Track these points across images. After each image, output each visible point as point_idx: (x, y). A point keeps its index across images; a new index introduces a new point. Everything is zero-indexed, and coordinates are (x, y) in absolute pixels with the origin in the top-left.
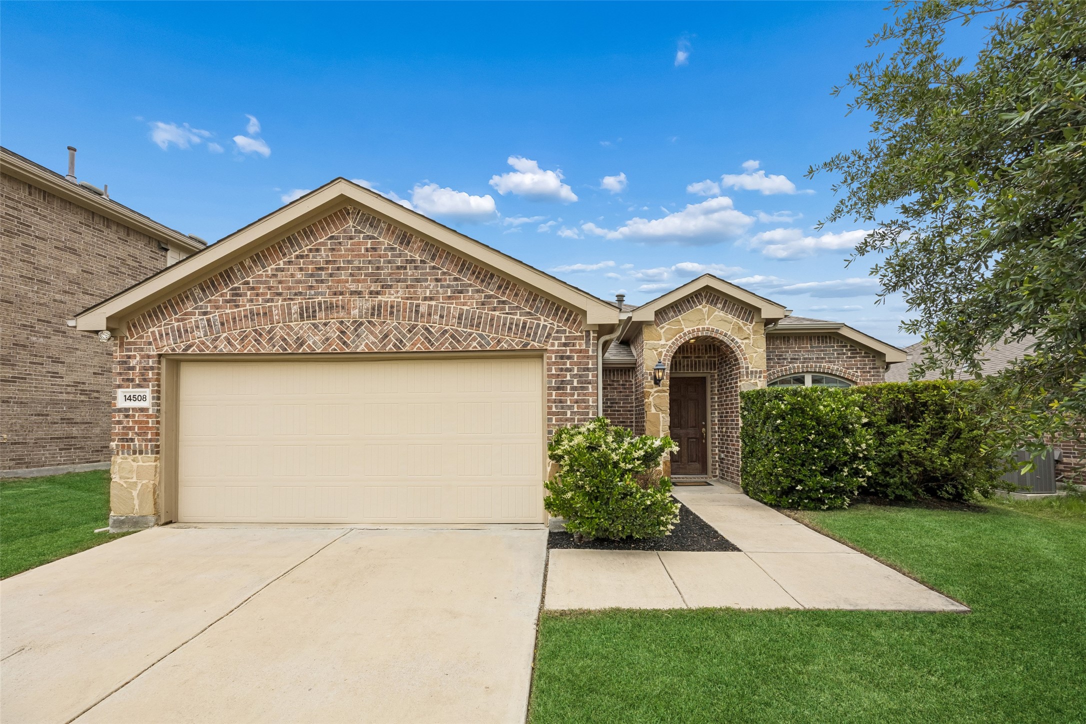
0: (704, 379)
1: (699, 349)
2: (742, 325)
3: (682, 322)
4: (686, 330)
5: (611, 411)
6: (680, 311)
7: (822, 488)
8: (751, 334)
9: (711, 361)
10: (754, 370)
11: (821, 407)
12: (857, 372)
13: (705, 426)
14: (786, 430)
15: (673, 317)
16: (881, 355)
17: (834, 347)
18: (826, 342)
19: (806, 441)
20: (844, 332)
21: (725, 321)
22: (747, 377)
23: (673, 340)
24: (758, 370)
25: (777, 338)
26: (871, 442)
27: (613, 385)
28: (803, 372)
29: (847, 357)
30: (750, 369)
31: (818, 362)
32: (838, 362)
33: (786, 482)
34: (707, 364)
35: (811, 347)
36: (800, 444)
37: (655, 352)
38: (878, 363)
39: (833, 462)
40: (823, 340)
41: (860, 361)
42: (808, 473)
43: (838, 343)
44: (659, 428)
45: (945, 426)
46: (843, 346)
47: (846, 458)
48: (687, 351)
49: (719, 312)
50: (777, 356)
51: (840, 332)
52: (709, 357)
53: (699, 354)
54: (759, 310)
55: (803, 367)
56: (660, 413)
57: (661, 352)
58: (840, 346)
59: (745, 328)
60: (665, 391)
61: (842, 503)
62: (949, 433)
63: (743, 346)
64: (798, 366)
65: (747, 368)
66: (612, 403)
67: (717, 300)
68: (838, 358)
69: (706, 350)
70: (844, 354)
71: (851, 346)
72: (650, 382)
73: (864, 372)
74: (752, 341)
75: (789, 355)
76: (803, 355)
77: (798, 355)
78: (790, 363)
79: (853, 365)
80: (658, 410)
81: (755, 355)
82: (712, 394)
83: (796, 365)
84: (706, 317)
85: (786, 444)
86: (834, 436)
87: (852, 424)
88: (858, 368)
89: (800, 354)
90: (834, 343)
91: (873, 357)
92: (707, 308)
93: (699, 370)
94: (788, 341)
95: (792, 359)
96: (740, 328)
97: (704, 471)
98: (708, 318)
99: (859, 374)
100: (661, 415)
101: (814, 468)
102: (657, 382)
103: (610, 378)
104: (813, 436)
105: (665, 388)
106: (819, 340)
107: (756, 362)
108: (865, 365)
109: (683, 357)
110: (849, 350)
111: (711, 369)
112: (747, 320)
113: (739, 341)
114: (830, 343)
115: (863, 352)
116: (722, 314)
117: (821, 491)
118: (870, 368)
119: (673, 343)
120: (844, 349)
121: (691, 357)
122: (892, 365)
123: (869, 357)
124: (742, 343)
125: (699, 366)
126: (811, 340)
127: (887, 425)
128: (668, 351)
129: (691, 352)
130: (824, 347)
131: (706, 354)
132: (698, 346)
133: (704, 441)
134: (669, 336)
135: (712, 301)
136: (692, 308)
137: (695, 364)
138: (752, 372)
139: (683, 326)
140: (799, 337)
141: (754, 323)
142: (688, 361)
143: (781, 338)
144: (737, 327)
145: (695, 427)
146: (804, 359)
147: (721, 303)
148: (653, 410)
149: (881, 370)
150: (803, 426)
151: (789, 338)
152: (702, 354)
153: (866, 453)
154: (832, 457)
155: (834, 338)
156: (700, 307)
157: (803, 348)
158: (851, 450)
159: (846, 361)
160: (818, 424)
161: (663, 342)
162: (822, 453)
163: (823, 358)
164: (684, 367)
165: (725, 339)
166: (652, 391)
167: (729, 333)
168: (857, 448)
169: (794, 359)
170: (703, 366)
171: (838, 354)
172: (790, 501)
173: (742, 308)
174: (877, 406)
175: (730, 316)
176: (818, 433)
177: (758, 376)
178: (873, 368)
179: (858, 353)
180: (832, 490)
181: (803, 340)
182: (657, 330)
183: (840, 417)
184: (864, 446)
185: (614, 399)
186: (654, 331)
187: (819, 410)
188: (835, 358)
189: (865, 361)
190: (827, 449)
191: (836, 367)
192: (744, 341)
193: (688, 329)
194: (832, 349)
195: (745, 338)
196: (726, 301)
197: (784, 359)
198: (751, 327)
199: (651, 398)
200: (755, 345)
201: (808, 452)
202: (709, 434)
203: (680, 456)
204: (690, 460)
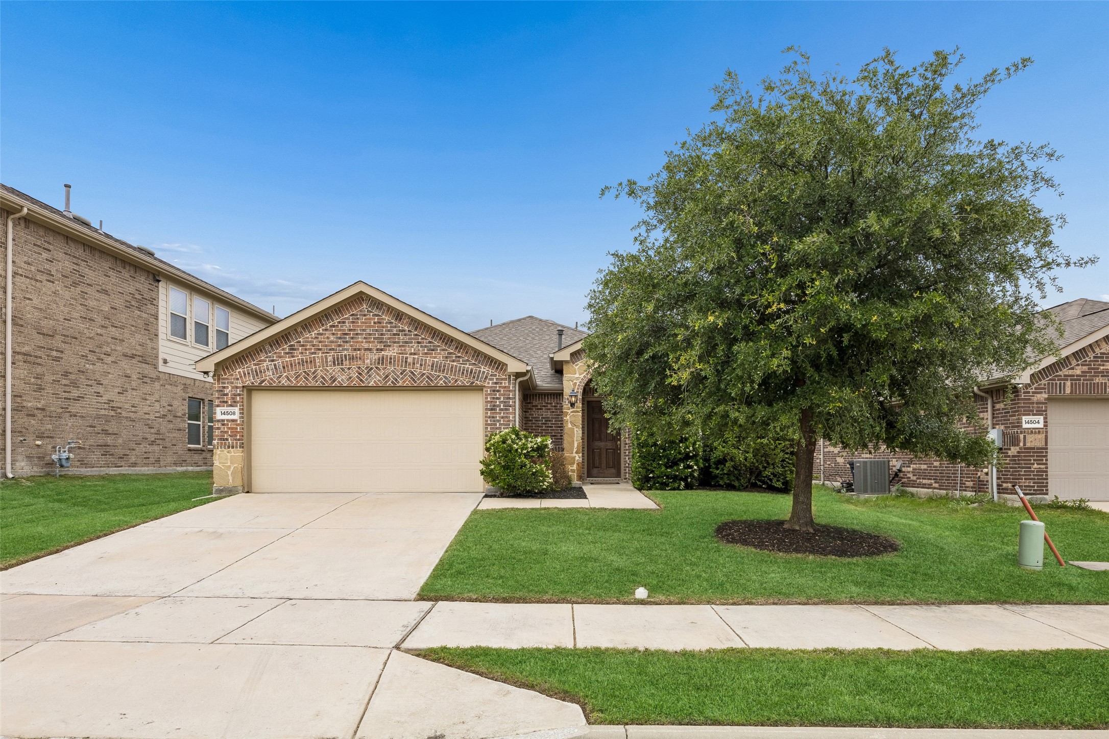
7: (666, 475)
19: (655, 445)
23: (584, 374)
27: (547, 406)
36: (651, 447)
37: (572, 383)
39: (672, 459)
42: (656, 466)
44: (574, 438)
47: (681, 457)
56: (575, 427)
57: (576, 383)
60: (578, 412)
61: (679, 486)
66: (546, 421)
72: (567, 405)
80: (574, 425)
85: (643, 447)
86: (673, 442)
97: (618, 474)
100: (576, 429)
101: (660, 462)
102: (572, 405)
103: (545, 401)
104: (659, 442)
105: (578, 410)
117: (665, 478)
119: (584, 376)
128: (580, 382)
133: (619, 451)
134: (581, 372)
145: (613, 440)
148: (570, 426)
153: (693, 453)
154: (672, 456)
158: (684, 451)
161: (577, 375)
162: (665, 453)
166: (569, 411)
168: (688, 450)
180: (672, 477)
182: (573, 367)
184: (691, 448)
185: (548, 417)
186: (571, 368)
199: (568, 417)
201: (657, 452)
202: (622, 445)
203: (600, 463)
204: (608, 467)
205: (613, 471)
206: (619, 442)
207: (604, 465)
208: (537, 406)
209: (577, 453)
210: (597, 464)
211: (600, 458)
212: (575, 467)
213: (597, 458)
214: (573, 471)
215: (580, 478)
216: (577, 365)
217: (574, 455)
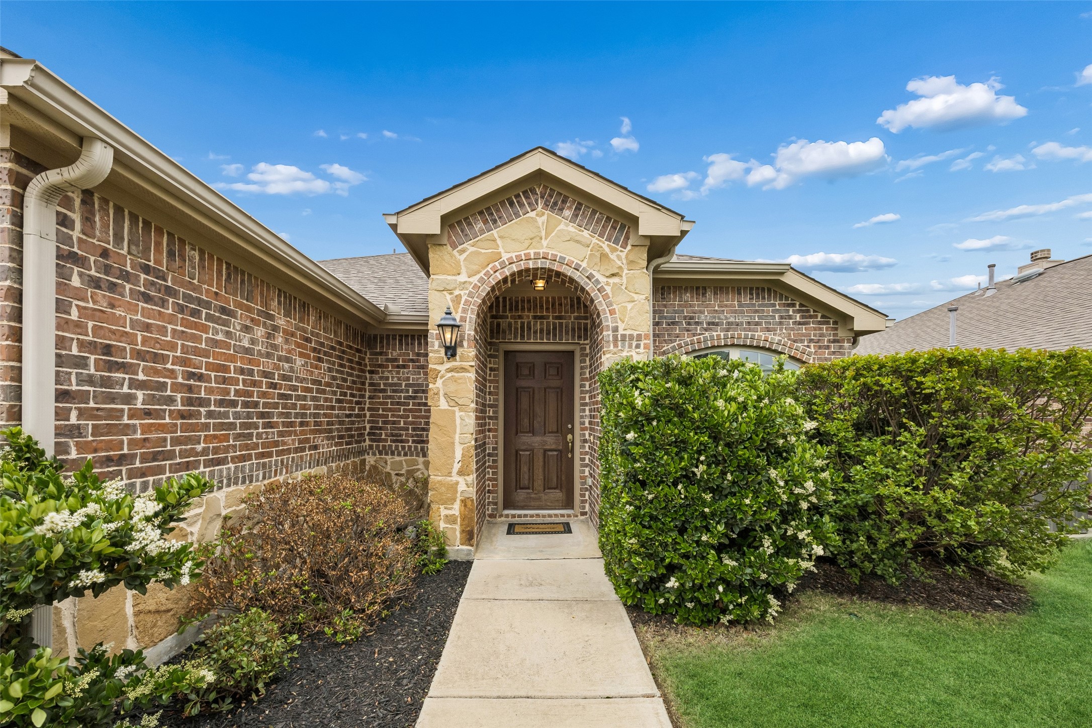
0: (571, 353)
1: (560, 305)
2: (607, 250)
3: (499, 241)
4: (505, 257)
5: (414, 404)
6: (495, 221)
7: (723, 580)
8: (625, 267)
9: (579, 324)
10: (628, 332)
11: (720, 403)
12: (808, 347)
13: (572, 431)
14: (644, 456)
15: (482, 232)
16: (846, 319)
17: (774, 305)
18: (764, 298)
19: (688, 478)
20: (791, 279)
21: (578, 242)
22: (616, 346)
23: (482, 274)
24: (635, 333)
25: (686, 289)
26: (825, 475)
27: (418, 361)
28: (726, 346)
29: (795, 323)
30: (621, 332)
31: (750, 330)
32: (781, 330)
33: (646, 570)
34: (573, 329)
35: (740, 306)
36: (675, 484)
37: (448, 297)
38: (842, 333)
39: (746, 523)
40: (758, 294)
41: (815, 329)
42: (694, 550)
43: (781, 299)
44: (453, 438)
45: (969, 442)
46: (789, 305)
47: (773, 514)
48: (541, 307)
49: (567, 225)
50: (685, 318)
51: (784, 279)
52: (576, 318)
53: (560, 312)
54: (634, 220)
55: (726, 338)
56: (456, 409)
57: (459, 296)
58: (784, 305)
59: (613, 257)
60: (463, 369)
61: (763, 615)
62: (976, 457)
63: (608, 289)
64: (718, 336)
65: (616, 329)
66: (415, 392)
67: (564, 202)
68: (781, 323)
69: (572, 306)
70: (790, 317)
71: (801, 305)
72: (437, 351)
73: (820, 347)
74: (624, 280)
75: (705, 317)
76: (726, 318)
77: (719, 318)
78: (706, 330)
79: (803, 335)
80: (452, 404)
81: (629, 306)
82: (583, 380)
83: (715, 334)
84: (543, 234)
85: (643, 484)
86: (747, 467)
87: (784, 437)
88: (811, 341)
89: (722, 316)
90: (775, 299)
91: (835, 323)
92: (545, 218)
93: (561, 339)
94: (704, 294)
95: (709, 324)
96: (604, 256)
97: (569, 503)
98: (546, 239)
99: (813, 350)
100: (458, 414)
101: (704, 538)
102: (451, 351)
103: (413, 350)
104: (702, 468)
105: (466, 364)
106: (751, 294)
107: (631, 318)
108: (822, 335)
109: (535, 317)
110: (799, 311)
111: (579, 337)
112: (616, 242)
113: (603, 280)
114: (769, 299)
115: (820, 315)
116: (572, 228)
117: (721, 588)
118: (829, 341)
119: (481, 280)
120: (791, 310)
121: (548, 317)
122: (861, 338)
123: (828, 323)
124: (608, 284)
125: (561, 331)
126: (739, 294)
127: (858, 438)
128: (470, 295)
129: (547, 309)
130: (760, 306)
131: (573, 312)
132: (560, 298)
133: (570, 456)
134: (475, 267)
135: (555, 204)
136: (517, 215)
137: (554, 329)
138: (623, 336)
139: (501, 250)
140: (721, 288)
141: (629, 247)
142: (542, 323)
143: (692, 288)
144: (598, 254)
145: (557, 432)
146: (729, 323)
147: (570, 208)
148: (443, 404)
149: (846, 345)
150: (681, 444)
151: (705, 289)
152: (566, 312)
153: (814, 500)
154: (745, 513)
155: (775, 292)
156: (532, 214)
157: (726, 306)
158: (784, 497)
159: (792, 329)
160: (715, 438)
161: (463, 278)
162: (723, 504)
163: (757, 324)
164: (535, 332)
165: (576, 276)
166: (442, 368)
167: (584, 265)
168: (797, 491)
169: (713, 324)
170: (567, 333)
171: (781, 317)
172: (661, 601)
173: (608, 219)
174: (837, 400)
175: (586, 233)
176: (714, 460)
177: (634, 343)
178: (834, 341)
179: (811, 317)
180: (742, 585)
181: (727, 293)
182: (452, 256)
183: (759, 422)
184: (810, 485)
185: (419, 385)
186: (447, 257)
187: (716, 410)
188: (777, 324)
189: (820, 329)
190: (734, 494)
191: (777, 338)
192: (612, 280)
193: (509, 255)
194: (773, 308)
195: (613, 275)
196: (580, 204)
197: (697, 323)
198: (623, 255)
199: (439, 382)
200: (630, 288)
201: (692, 502)
202: (577, 444)
203: (532, 479)
204: (547, 486)
205: (558, 495)
206: (570, 437)
207: (539, 483)
208: (396, 360)
209: (461, 473)
210: (525, 481)
211: (531, 469)
212: (456, 509)
213: (525, 469)
214: (450, 519)
215: (469, 537)
216: (462, 252)
217: (455, 478)
